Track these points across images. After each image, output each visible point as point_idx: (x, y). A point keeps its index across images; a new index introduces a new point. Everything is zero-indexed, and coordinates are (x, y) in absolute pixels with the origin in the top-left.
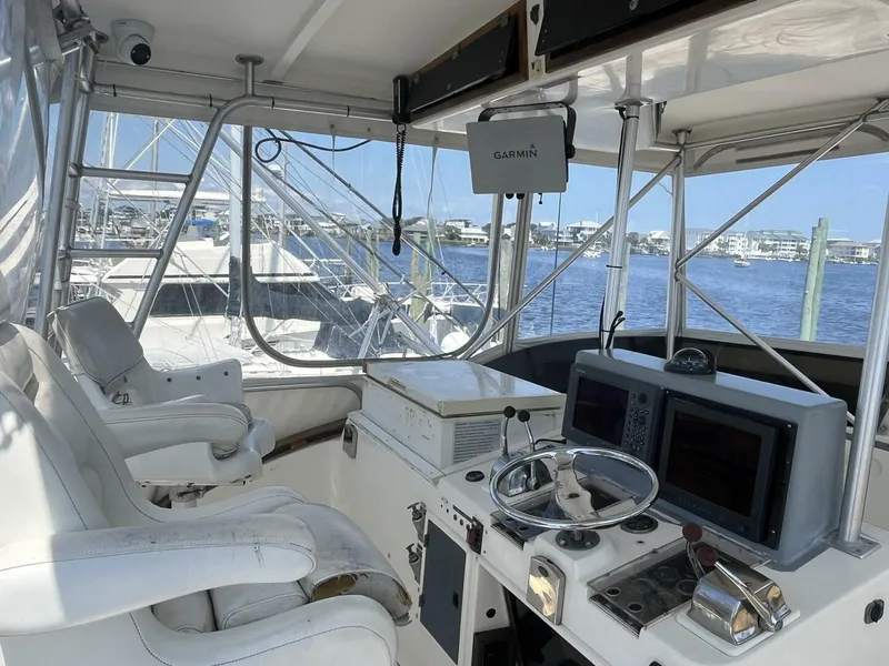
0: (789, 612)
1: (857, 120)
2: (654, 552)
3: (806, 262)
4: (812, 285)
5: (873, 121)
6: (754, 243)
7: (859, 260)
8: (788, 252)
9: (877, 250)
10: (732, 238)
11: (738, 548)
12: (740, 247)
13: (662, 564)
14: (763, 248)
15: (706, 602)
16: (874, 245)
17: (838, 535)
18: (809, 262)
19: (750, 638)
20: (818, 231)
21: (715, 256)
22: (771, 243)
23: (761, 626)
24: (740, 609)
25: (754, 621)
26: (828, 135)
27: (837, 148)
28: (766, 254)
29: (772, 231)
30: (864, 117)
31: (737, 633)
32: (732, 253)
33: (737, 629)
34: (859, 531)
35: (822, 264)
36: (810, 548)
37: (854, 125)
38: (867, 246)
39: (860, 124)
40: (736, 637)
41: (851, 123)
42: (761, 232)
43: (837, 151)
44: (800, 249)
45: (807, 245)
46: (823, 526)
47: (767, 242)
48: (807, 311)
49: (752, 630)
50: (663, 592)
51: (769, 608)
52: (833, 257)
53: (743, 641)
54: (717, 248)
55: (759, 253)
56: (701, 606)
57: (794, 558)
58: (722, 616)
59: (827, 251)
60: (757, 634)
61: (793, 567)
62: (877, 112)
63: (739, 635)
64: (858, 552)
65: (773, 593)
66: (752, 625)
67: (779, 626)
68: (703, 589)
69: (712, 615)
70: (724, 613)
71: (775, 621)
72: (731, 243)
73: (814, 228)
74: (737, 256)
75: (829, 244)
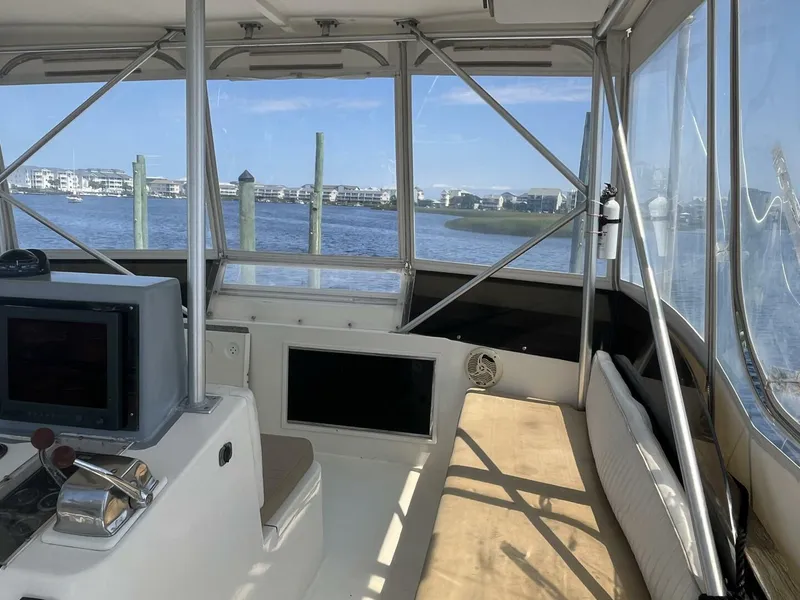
0: (157, 482)
1: (153, 46)
2: (7, 479)
3: (132, 196)
4: (139, 214)
5: (166, 49)
6: (84, 181)
7: (173, 195)
8: (115, 188)
9: (185, 187)
10: (61, 176)
11: (100, 442)
12: (71, 184)
13: (19, 488)
14: (93, 185)
15: (74, 507)
16: (182, 182)
17: (188, 401)
18: (134, 197)
19: (124, 522)
20: (138, 166)
21: (49, 193)
22: (101, 180)
23: (133, 506)
24: (110, 500)
25: (127, 504)
26: (129, 58)
27: (138, 71)
28: (97, 191)
29: (99, 170)
30: (158, 44)
31: (109, 524)
32: (65, 190)
33: (109, 519)
34: (205, 392)
35: (146, 198)
36: (166, 420)
37: (149, 51)
38: (178, 183)
39: (155, 50)
40: (109, 528)
41: (149, 48)
42: (89, 170)
43: (139, 75)
44: (125, 186)
45: (130, 183)
46: (175, 396)
47: (96, 180)
48: (138, 236)
49: (125, 514)
50: (23, 518)
51: (138, 487)
52: (153, 193)
53: (117, 530)
54: (49, 185)
55: (90, 189)
56: (67, 514)
57: (154, 434)
58: (92, 514)
59: (147, 188)
60: (130, 516)
61: (155, 441)
62: (167, 41)
63: (113, 525)
64: (207, 408)
65: (140, 473)
66: (124, 510)
67: (150, 498)
68: (67, 496)
69: (81, 519)
70: (92, 510)
71: (145, 496)
72: (62, 181)
73: (134, 164)
74: (69, 193)
75: (149, 182)
